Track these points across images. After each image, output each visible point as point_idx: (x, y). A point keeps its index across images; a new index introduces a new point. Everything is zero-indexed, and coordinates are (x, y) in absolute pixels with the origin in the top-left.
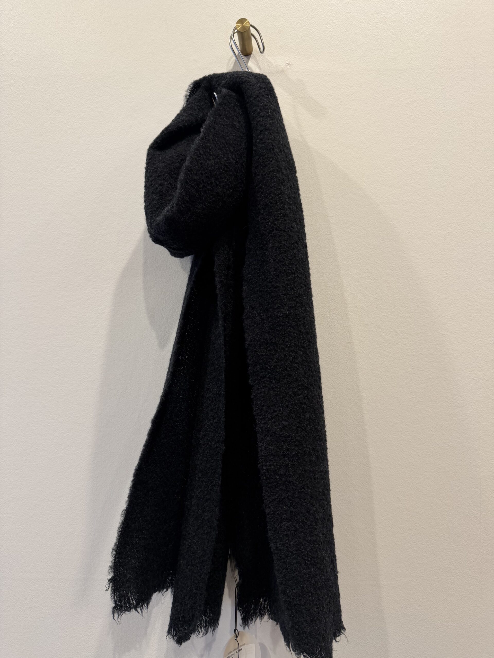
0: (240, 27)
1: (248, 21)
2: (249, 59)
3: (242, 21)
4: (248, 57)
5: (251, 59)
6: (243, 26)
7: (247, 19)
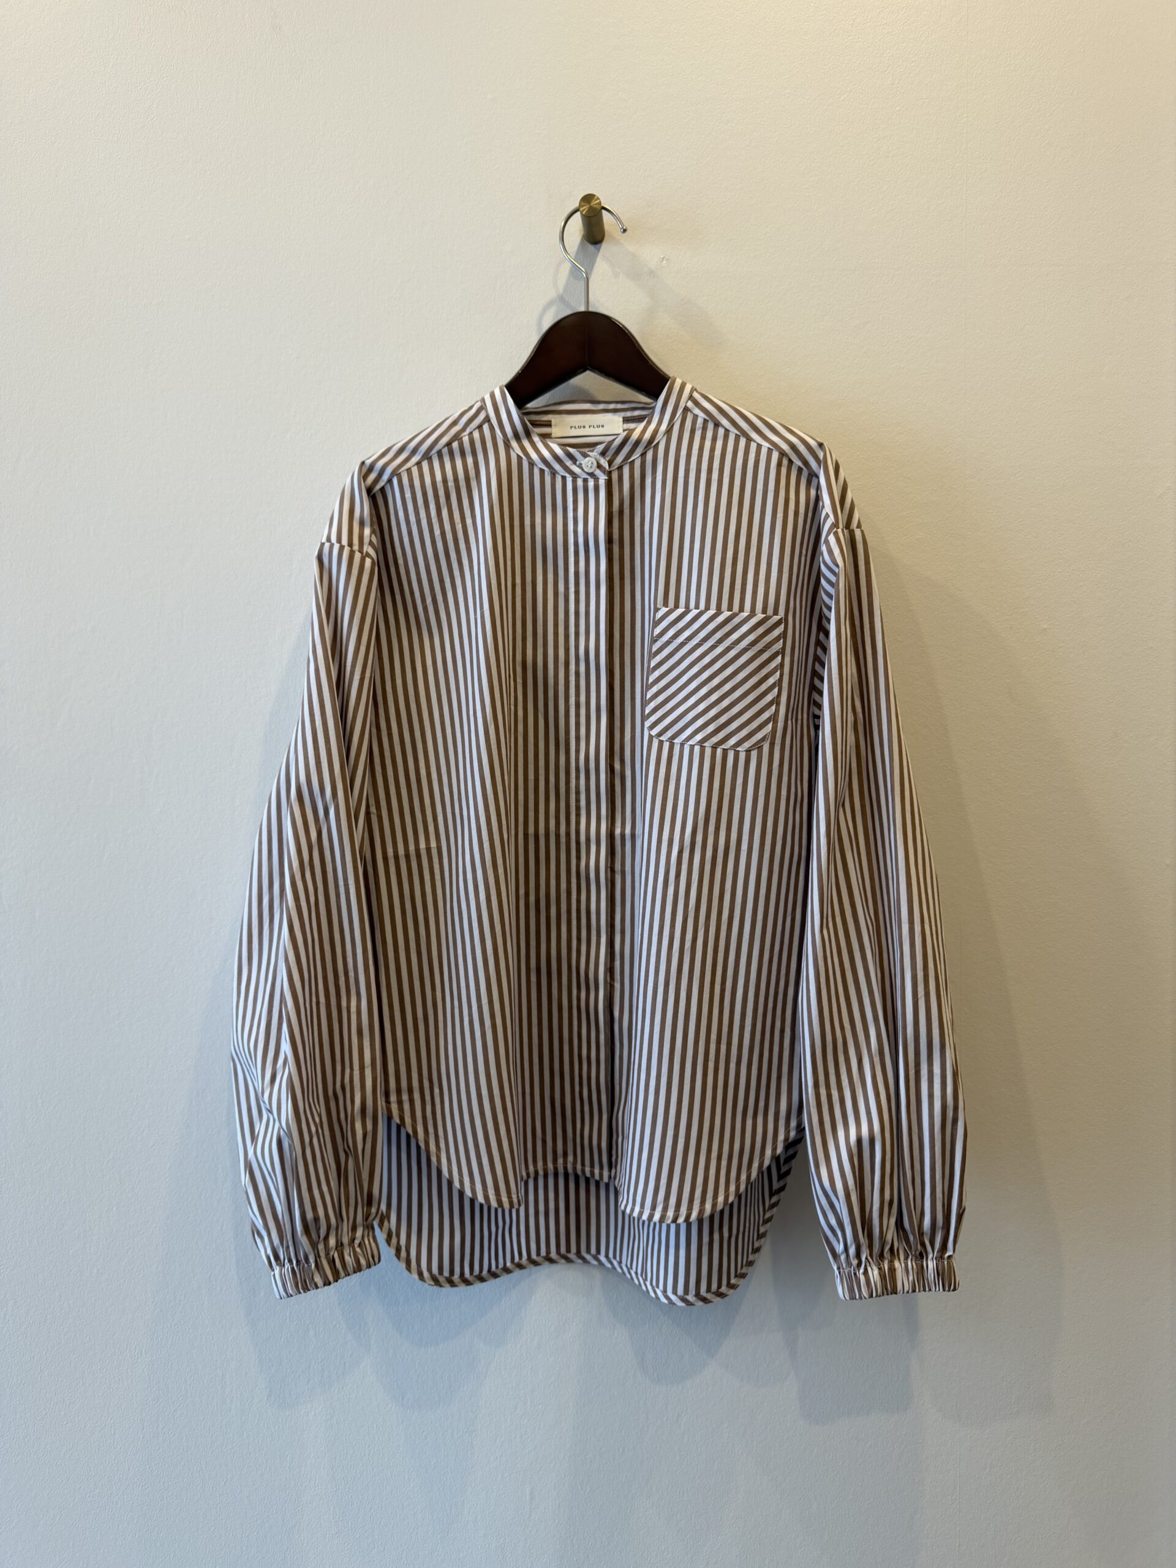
0: (586, 210)
1: (598, 198)
2: (599, 250)
3: (588, 199)
4: (597, 246)
5: (601, 250)
6: (591, 206)
7: (595, 194)
